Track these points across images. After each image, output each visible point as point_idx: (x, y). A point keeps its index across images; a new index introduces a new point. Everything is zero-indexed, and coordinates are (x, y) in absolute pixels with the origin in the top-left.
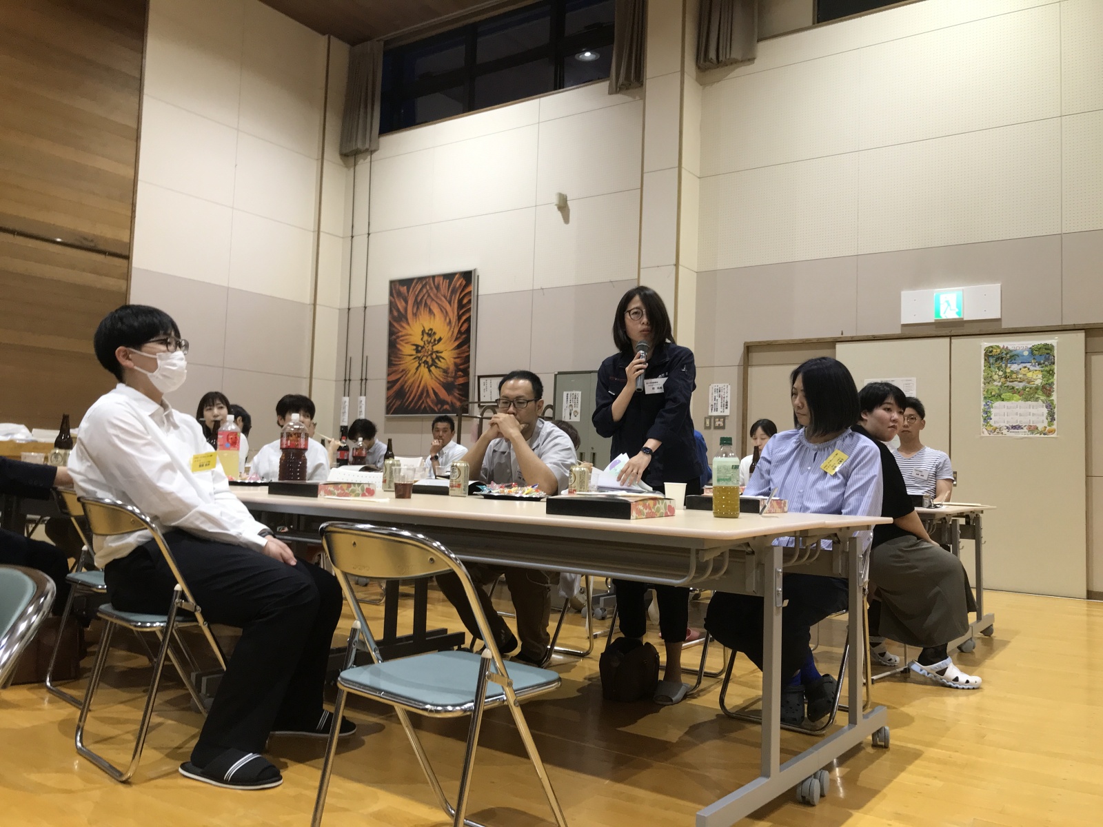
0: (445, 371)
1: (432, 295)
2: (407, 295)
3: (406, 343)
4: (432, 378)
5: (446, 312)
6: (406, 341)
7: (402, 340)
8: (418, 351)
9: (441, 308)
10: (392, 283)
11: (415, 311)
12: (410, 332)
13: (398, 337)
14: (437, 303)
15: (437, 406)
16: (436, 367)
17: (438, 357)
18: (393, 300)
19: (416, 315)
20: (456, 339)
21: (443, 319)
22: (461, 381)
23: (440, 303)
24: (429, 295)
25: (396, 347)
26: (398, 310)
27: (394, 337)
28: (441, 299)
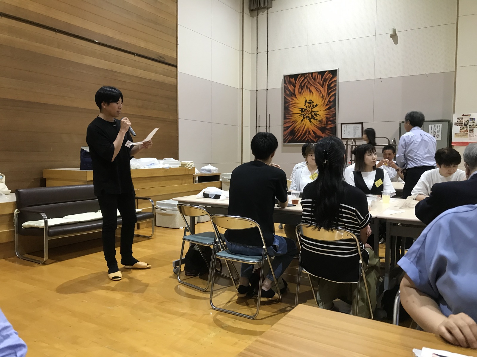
0: (320, 121)
1: (311, 82)
2: (295, 83)
3: (295, 107)
4: (312, 125)
5: (320, 91)
6: (295, 106)
7: (292, 106)
8: (302, 111)
9: (317, 89)
10: (285, 76)
11: (300, 91)
12: (297, 101)
13: (290, 104)
14: (314, 86)
15: (315, 139)
16: (314, 119)
17: (315, 114)
18: (286, 85)
19: (301, 93)
20: (327, 105)
21: (318, 94)
22: (330, 126)
23: (316, 87)
24: (309, 83)
25: (288, 109)
26: (289, 90)
27: (287, 104)
28: (317, 85)
